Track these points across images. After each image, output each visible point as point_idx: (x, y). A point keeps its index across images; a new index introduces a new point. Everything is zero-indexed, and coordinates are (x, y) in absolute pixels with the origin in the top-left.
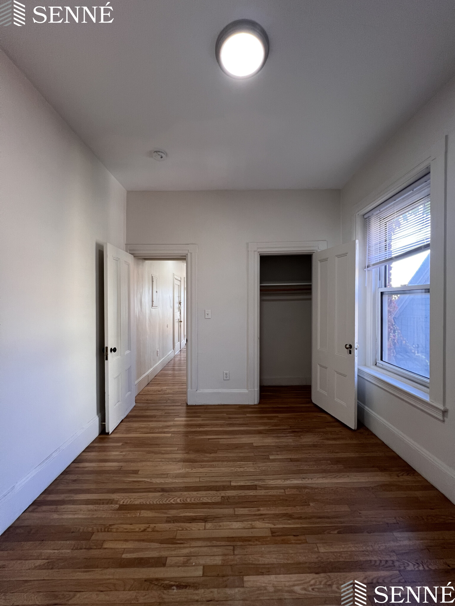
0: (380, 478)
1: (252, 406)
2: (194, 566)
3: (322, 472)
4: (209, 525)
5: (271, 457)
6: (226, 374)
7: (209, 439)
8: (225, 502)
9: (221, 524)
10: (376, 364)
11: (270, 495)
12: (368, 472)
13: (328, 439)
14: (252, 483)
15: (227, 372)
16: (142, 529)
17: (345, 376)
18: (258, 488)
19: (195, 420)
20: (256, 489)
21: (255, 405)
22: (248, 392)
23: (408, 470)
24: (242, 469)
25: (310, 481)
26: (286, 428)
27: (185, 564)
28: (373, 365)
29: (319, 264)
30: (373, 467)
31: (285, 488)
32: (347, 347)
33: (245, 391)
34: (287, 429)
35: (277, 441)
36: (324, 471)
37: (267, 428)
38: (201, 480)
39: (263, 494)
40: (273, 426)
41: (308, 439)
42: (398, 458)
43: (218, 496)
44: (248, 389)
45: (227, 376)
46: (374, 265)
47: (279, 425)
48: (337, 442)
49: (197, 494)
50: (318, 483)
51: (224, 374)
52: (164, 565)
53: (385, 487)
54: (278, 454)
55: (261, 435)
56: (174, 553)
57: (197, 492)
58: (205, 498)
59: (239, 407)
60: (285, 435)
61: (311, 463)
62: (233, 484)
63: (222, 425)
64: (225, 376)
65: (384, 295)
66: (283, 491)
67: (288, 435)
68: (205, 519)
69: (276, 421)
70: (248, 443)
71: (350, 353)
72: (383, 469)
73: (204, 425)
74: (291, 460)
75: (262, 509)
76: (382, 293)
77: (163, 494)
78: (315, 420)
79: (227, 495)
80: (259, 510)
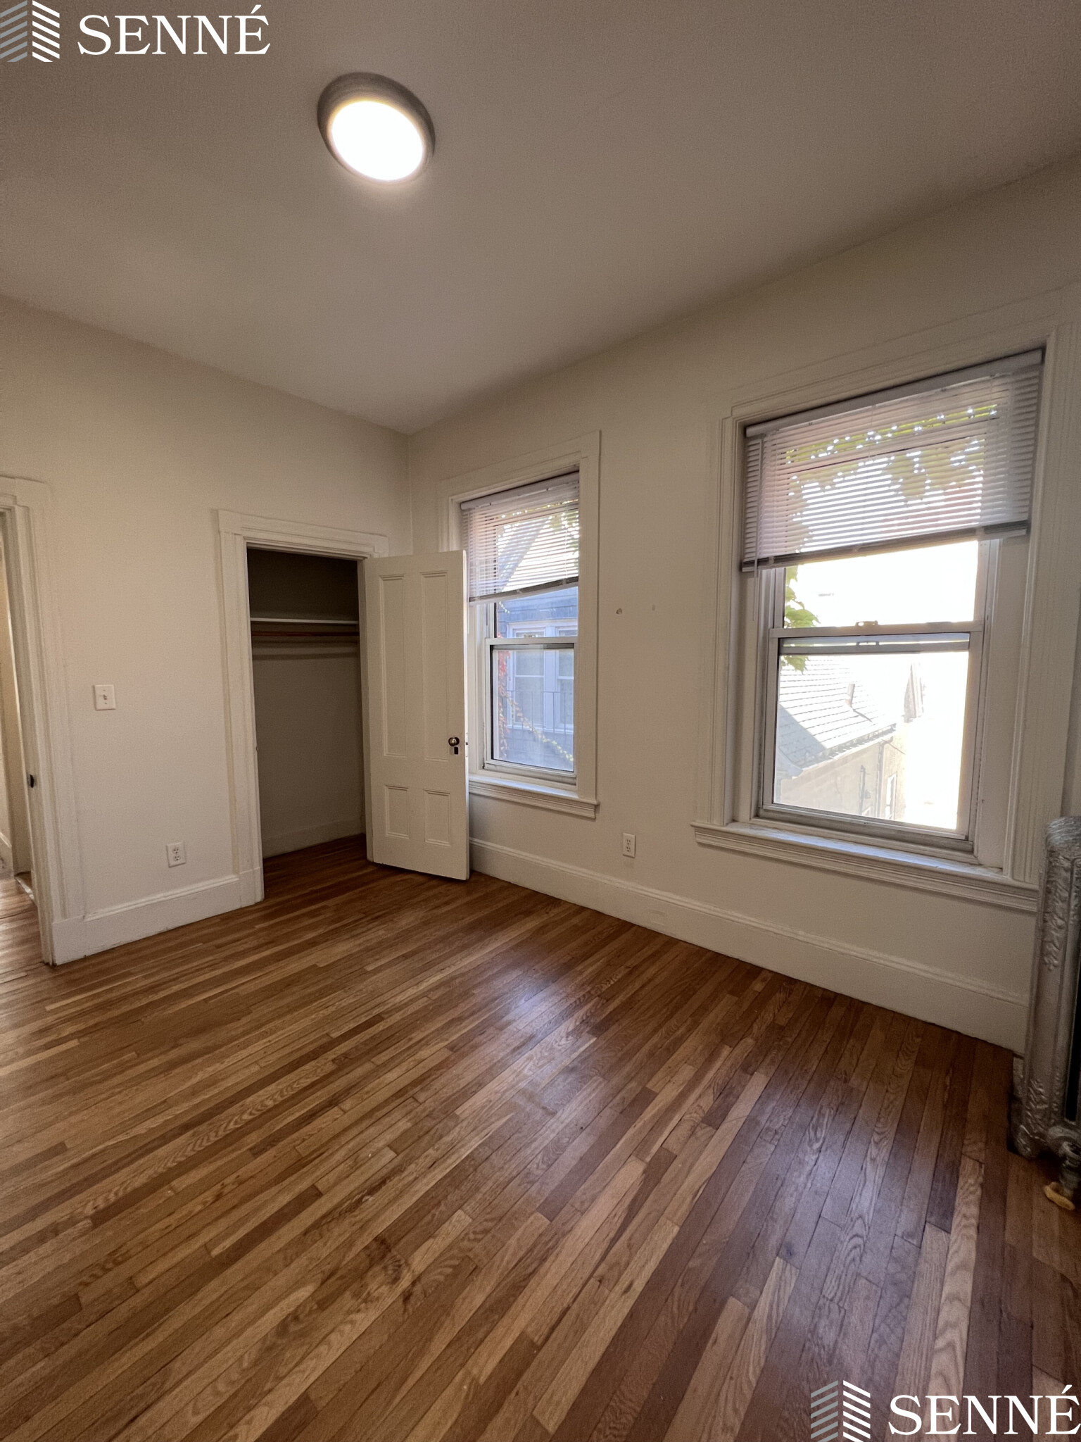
0: (531, 924)
1: (251, 909)
2: (372, 1157)
3: (461, 951)
4: (347, 1104)
5: (369, 968)
6: (176, 850)
7: (205, 1000)
8: (344, 1063)
9: (366, 1089)
10: (483, 767)
11: (412, 1014)
12: (515, 923)
13: (437, 907)
14: (369, 1015)
15: (178, 844)
16: (210, 1199)
17: (445, 794)
18: (385, 1016)
19: (130, 982)
20: (383, 1019)
21: (257, 904)
22: (237, 879)
23: (553, 902)
24: (333, 1009)
25: (453, 969)
26: (357, 918)
27: (356, 1166)
28: (480, 769)
29: (381, 583)
30: (516, 915)
31: (425, 994)
32: (453, 742)
33: (232, 878)
34: (362, 918)
35: (358, 942)
36: (464, 947)
37: (321, 931)
38: (263, 1065)
39: (399, 1018)
40: (330, 924)
41: (407, 919)
42: (535, 893)
43: (325, 1064)
44: (236, 872)
45: (178, 854)
46: (482, 597)
47: (340, 919)
48: (453, 906)
49: (278, 1085)
50: (465, 966)
51: (171, 852)
52: (320, 1195)
53: (541, 930)
54: (377, 960)
55: (319, 947)
56: (318, 1173)
57: (277, 1082)
58: (302, 1081)
59: (223, 920)
60: (364, 929)
61: (438, 947)
62: (335, 1035)
63: (212, 966)
64: (172, 854)
65: (494, 651)
66: (425, 999)
67: (371, 926)
68: (333, 1102)
69: (328, 915)
70: (307, 969)
71: (456, 751)
72: (528, 913)
73: (164, 983)
74: (405, 957)
75: (413, 1035)
76: (492, 647)
77: (195, 1133)
78: (397, 889)
79: (339, 1053)
80: (410, 1039)
